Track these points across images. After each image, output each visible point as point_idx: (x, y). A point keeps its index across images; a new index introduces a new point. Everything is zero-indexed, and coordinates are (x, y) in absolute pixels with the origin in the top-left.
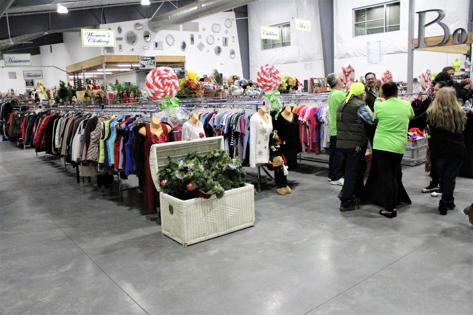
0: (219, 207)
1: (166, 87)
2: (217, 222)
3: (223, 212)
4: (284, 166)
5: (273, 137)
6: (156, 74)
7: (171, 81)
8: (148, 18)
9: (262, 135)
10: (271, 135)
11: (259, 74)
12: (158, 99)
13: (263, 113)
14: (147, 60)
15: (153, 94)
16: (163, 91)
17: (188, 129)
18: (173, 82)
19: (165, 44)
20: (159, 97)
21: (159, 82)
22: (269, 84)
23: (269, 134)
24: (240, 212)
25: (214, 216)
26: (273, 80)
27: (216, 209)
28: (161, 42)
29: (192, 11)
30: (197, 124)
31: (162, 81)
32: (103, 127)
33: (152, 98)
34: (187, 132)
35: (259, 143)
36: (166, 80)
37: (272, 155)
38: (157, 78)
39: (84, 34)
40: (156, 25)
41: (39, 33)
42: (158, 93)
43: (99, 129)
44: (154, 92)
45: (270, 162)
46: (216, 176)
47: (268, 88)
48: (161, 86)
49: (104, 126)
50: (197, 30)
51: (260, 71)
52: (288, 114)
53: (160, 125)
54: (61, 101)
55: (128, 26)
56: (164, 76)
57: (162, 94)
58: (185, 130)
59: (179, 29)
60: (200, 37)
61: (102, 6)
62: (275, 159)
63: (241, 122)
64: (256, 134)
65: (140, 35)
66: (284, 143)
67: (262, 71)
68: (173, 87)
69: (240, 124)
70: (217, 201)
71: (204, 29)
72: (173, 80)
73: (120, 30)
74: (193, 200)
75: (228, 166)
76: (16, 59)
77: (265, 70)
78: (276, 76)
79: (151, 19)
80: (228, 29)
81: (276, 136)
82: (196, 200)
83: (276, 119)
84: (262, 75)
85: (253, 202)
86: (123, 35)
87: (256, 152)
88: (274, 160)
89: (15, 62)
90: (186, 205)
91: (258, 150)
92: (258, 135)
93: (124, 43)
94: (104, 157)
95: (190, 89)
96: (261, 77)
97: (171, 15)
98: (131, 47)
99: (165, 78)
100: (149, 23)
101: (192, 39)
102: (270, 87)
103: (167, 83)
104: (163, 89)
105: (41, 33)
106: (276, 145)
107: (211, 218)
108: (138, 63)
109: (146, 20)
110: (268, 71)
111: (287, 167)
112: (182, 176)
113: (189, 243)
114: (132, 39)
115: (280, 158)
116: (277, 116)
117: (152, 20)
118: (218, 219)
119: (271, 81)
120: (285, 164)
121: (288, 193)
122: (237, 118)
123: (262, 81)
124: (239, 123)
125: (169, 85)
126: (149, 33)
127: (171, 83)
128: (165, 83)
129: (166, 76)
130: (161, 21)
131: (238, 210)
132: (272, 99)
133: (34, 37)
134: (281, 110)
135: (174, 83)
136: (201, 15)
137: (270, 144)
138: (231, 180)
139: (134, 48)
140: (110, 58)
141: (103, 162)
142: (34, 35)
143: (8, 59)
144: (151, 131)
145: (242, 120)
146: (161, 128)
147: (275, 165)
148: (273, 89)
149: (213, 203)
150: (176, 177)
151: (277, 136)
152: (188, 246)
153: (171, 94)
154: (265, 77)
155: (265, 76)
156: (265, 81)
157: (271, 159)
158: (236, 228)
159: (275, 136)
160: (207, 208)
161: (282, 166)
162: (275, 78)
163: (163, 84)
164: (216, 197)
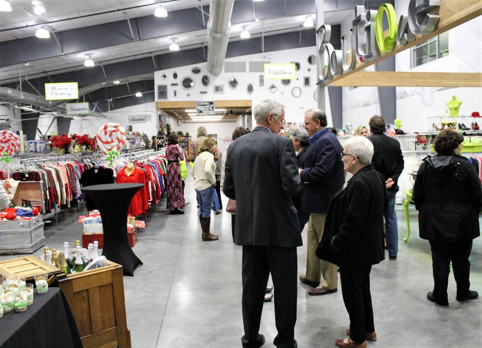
14: (205, 105)
19: (227, 87)
28: (222, 86)
55: (184, 71)
59: (245, 71)
65: (198, 79)
76: (76, 108)
80: (311, 67)
86: (179, 80)
93: (180, 88)
98: (187, 92)
100: (208, 67)
101: (261, 81)
108: (194, 108)
109: (206, 64)
126: (207, 77)
139: (190, 94)
140: (164, 104)
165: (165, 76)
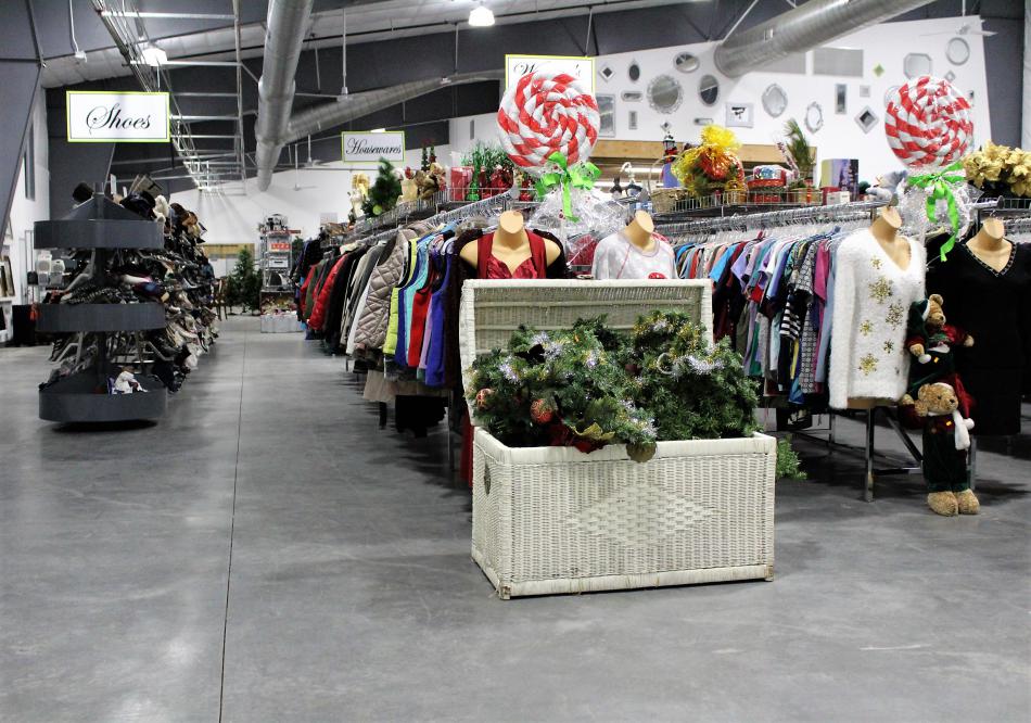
0: (633, 490)
1: (558, 130)
2: (624, 538)
3: (650, 511)
4: (958, 418)
5: (925, 315)
6: (527, 91)
7: (573, 113)
8: (716, 39)
9: (876, 300)
10: (916, 310)
11: (891, 110)
12: (532, 164)
13: (889, 234)
15: (518, 147)
16: (546, 140)
17: (612, 257)
18: (580, 115)
19: (759, 109)
20: (534, 157)
21: (537, 114)
22: (925, 142)
23: (906, 305)
24: (715, 520)
25: (614, 517)
26: (945, 129)
27: (623, 495)
28: (751, 106)
29: (833, 10)
30: (651, 245)
31: (545, 112)
32: (406, 254)
33: (513, 158)
34: (606, 263)
35: (867, 328)
36: (560, 109)
37: (918, 375)
38: (530, 102)
39: (511, 68)
40: (735, 58)
41: (429, 82)
42: (531, 144)
43: (396, 261)
44: (520, 142)
45: (908, 399)
46: (648, 392)
47: (922, 154)
48: (544, 124)
49: (410, 250)
50: (857, 72)
51: (896, 99)
52: (994, 245)
53: (525, 237)
54: (377, 210)
55: (657, 62)
56: (552, 96)
57: (546, 149)
58: (602, 258)
59: (801, 70)
60: (865, 91)
61: (590, 6)
62: (927, 390)
63: (814, 260)
64: (857, 298)
65: (690, 85)
66: (970, 341)
67: (904, 98)
68: (581, 129)
69: (813, 268)
70: (630, 466)
71: (879, 70)
72: (583, 110)
73: (634, 73)
74: (540, 452)
75: (687, 362)
76: (368, 146)
77: (913, 95)
78: (957, 116)
79: (721, 42)
80: (955, 69)
81: (934, 310)
82: (551, 453)
83: (944, 259)
84: (902, 113)
85: (770, 497)
86: (643, 85)
87: (851, 358)
88: (921, 394)
89: (366, 151)
90: (513, 463)
91: (861, 353)
92: (863, 304)
93: (644, 107)
94: (396, 336)
95: (711, 178)
96: (898, 120)
97: (774, 27)
98: (663, 118)
99: (554, 102)
100: (717, 53)
101: (841, 99)
102: (931, 152)
103: (560, 116)
104: (546, 133)
105: (436, 80)
106: (935, 345)
107: (605, 523)
109: (709, 46)
110: (925, 99)
111: (970, 422)
112: (518, 370)
113: (516, 589)
114: (665, 97)
115: (946, 389)
116: (947, 248)
117: (725, 46)
118: (630, 529)
119: (936, 133)
120: (961, 409)
121: (964, 511)
122: (806, 247)
123: (901, 133)
124: (808, 263)
125: (568, 123)
126: (715, 81)
127: (575, 117)
128: (555, 117)
129: (560, 96)
130: (749, 47)
131: (709, 512)
132: (930, 188)
133: (416, 91)
134: (964, 230)
135: (583, 120)
136: (858, 19)
137: (910, 338)
138: (697, 410)
139: (670, 122)
140: (604, 146)
141: (393, 352)
142: (419, 85)
143: (352, 144)
144: (494, 253)
145: (819, 255)
146: (526, 246)
147: (922, 410)
148: (940, 159)
149: (615, 474)
150: (502, 374)
151: (939, 315)
152: (512, 598)
153: (573, 149)
154: (912, 120)
155: (912, 116)
156: (912, 130)
157: (912, 390)
158: (698, 575)
159: (932, 311)
160: (591, 487)
161: (950, 417)
162: (953, 125)
163: (549, 120)
164: (625, 455)
165: (608, 72)
